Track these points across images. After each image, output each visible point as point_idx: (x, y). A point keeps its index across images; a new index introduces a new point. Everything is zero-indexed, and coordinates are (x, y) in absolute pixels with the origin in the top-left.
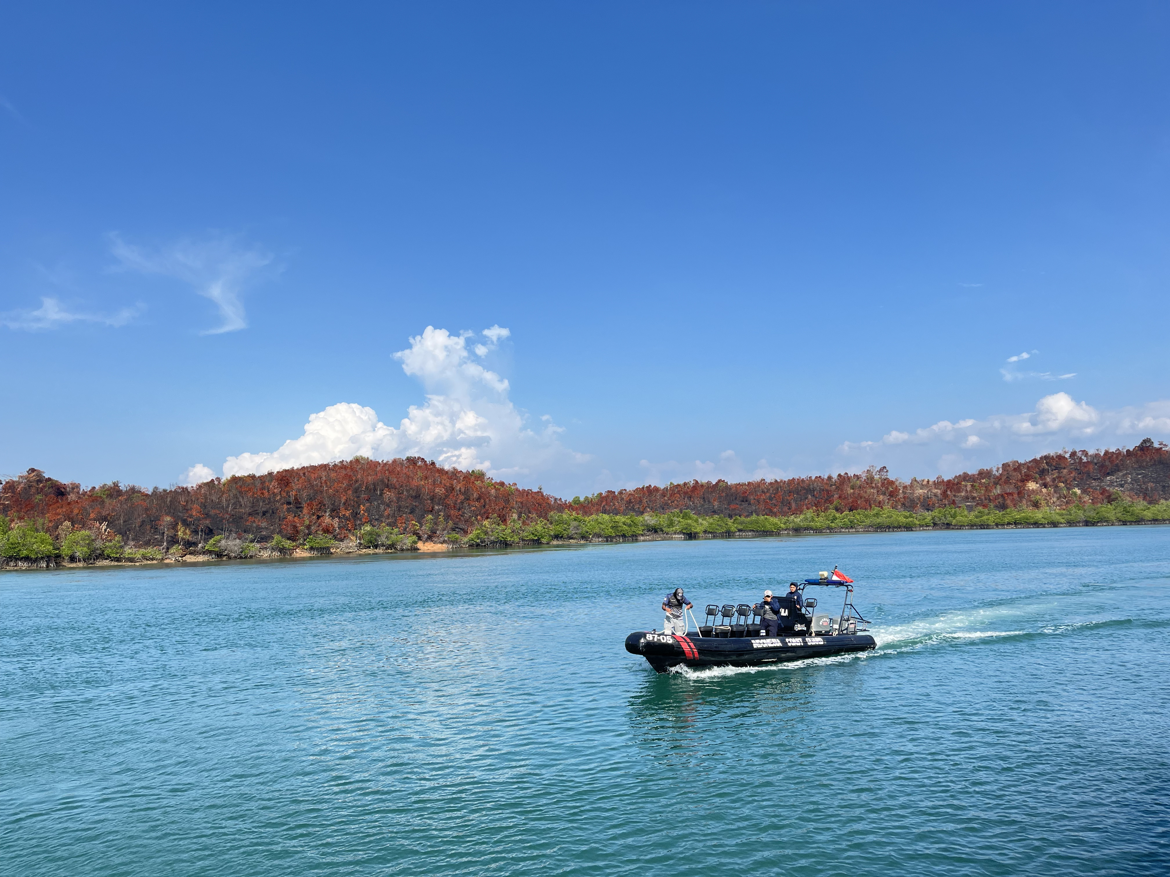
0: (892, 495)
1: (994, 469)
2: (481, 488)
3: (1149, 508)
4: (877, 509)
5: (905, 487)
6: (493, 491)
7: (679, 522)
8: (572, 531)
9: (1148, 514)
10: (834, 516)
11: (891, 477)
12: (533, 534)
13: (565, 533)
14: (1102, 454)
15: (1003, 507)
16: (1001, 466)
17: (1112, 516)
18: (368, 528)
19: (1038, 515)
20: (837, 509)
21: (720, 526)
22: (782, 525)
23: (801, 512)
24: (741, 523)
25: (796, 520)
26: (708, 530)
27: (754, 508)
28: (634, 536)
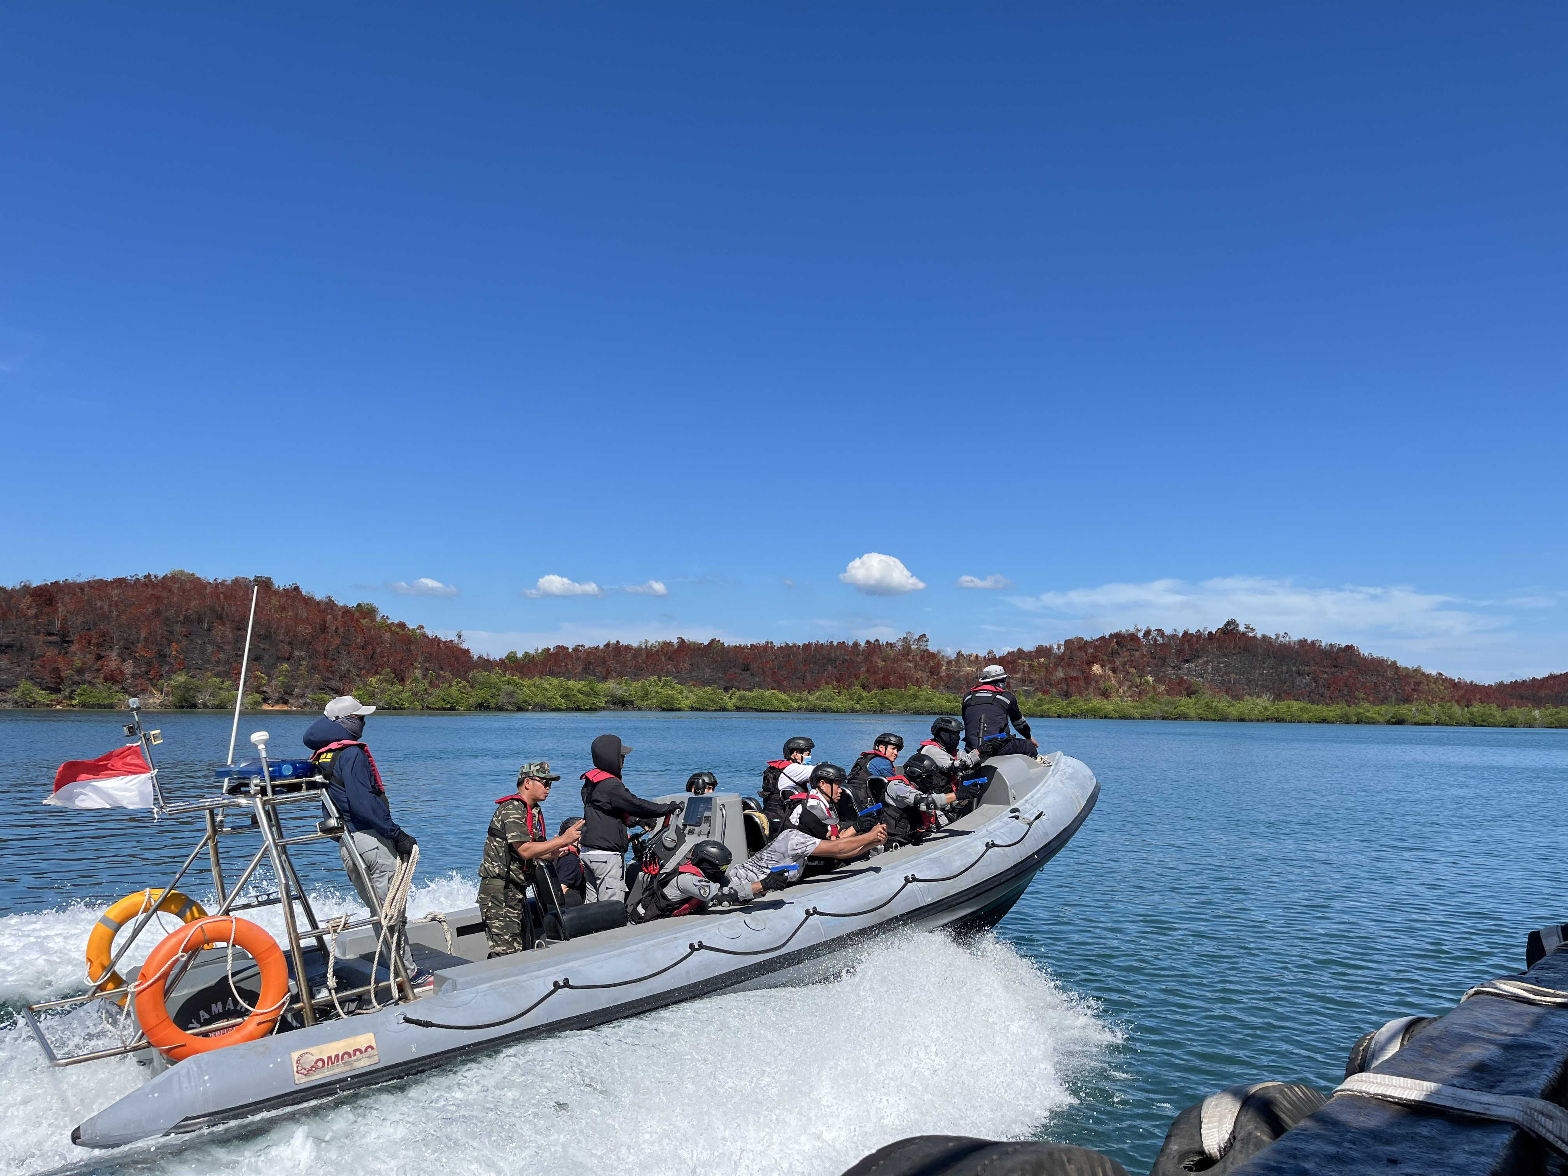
0: (934, 671)
1: (1055, 647)
2: (369, 629)
3: (1233, 705)
4: (913, 689)
5: (949, 663)
6: (387, 636)
7: (657, 692)
8: (502, 699)
9: (1233, 712)
10: (860, 695)
11: (932, 648)
12: (444, 700)
13: (492, 702)
14: (1180, 635)
15: (1067, 695)
16: (1063, 643)
17: (1192, 713)
18: (181, 678)
19: (1108, 706)
20: (864, 687)
21: (712, 701)
22: (793, 704)
23: (818, 687)
24: (741, 698)
25: (810, 698)
26: (696, 705)
27: (757, 679)
28: (593, 709)
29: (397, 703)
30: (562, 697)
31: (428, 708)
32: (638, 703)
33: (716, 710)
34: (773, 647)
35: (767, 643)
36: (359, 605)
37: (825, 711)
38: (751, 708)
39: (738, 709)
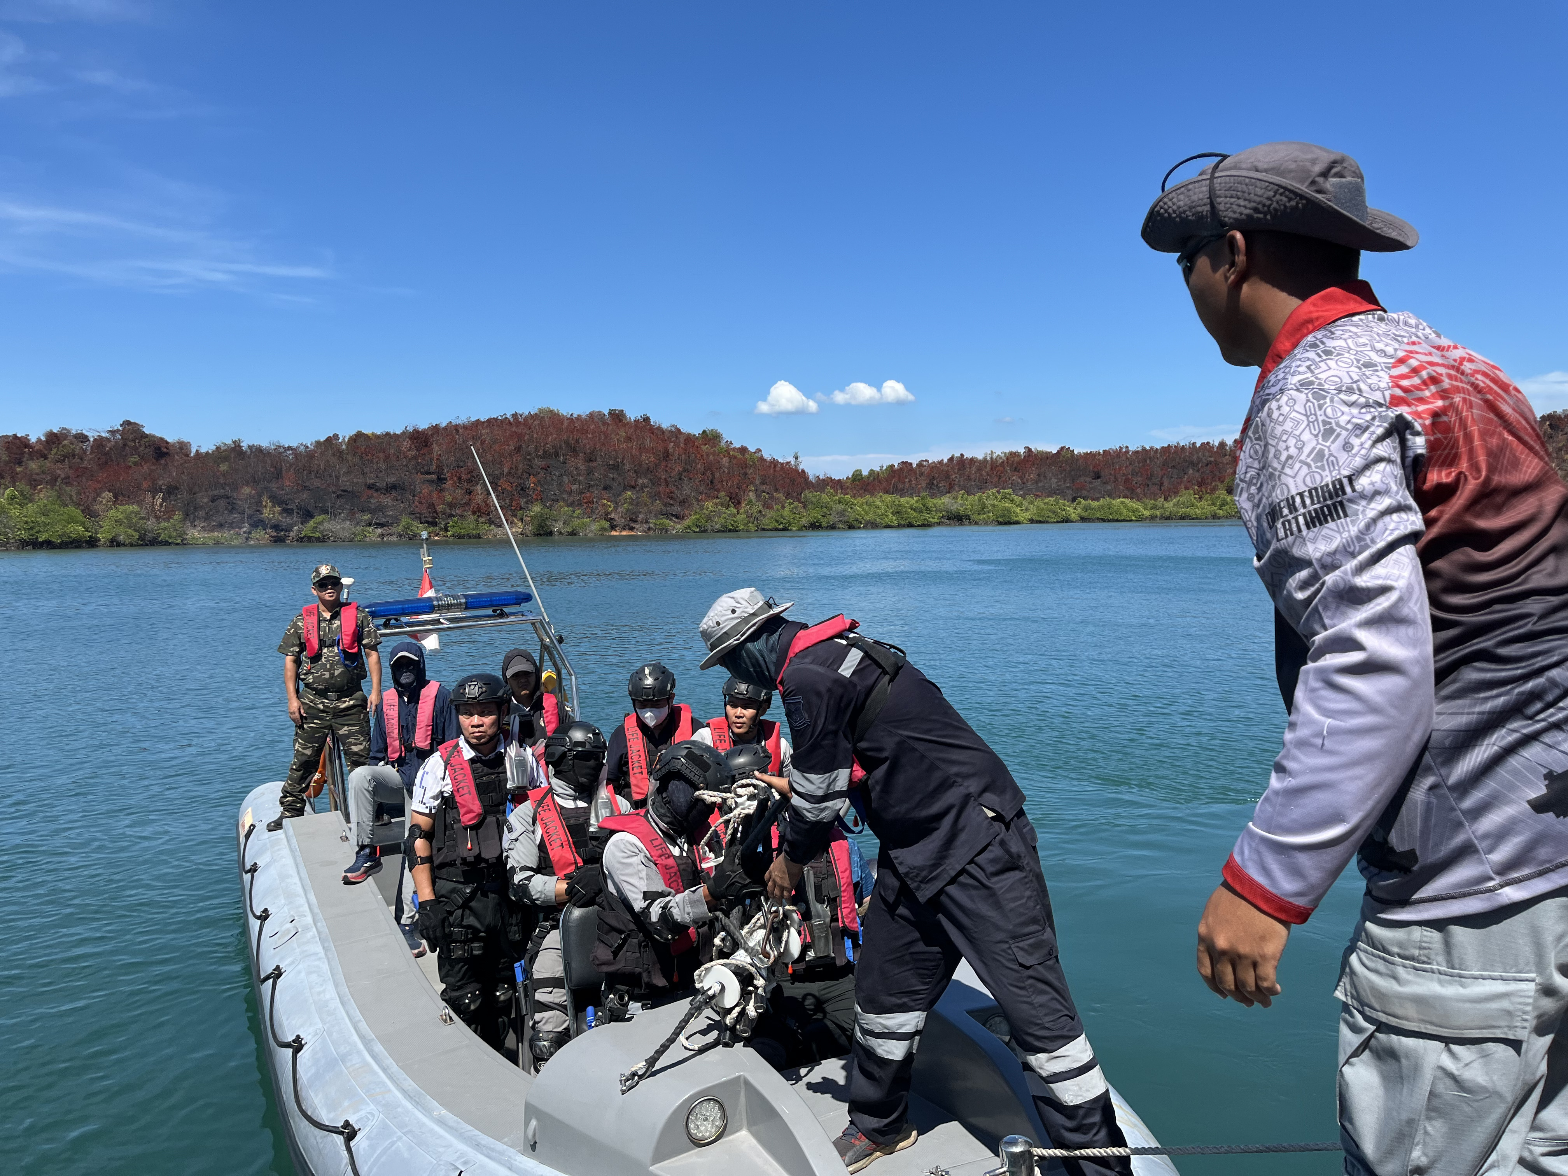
2: (712, 455)
6: (725, 461)
7: (994, 506)
8: (833, 519)
12: (777, 521)
13: (824, 522)
18: (537, 509)
21: (1054, 512)
22: (1145, 512)
23: (1176, 493)
24: (1086, 509)
25: (1166, 505)
26: (1036, 518)
27: (1109, 488)
28: (926, 525)
29: (732, 525)
30: (893, 514)
31: (763, 529)
32: (975, 517)
33: (1057, 522)
34: (1127, 452)
35: (1121, 448)
36: (704, 432)
37: (1182, 518)
38: (1098, 519)
39: (1083, 519)
